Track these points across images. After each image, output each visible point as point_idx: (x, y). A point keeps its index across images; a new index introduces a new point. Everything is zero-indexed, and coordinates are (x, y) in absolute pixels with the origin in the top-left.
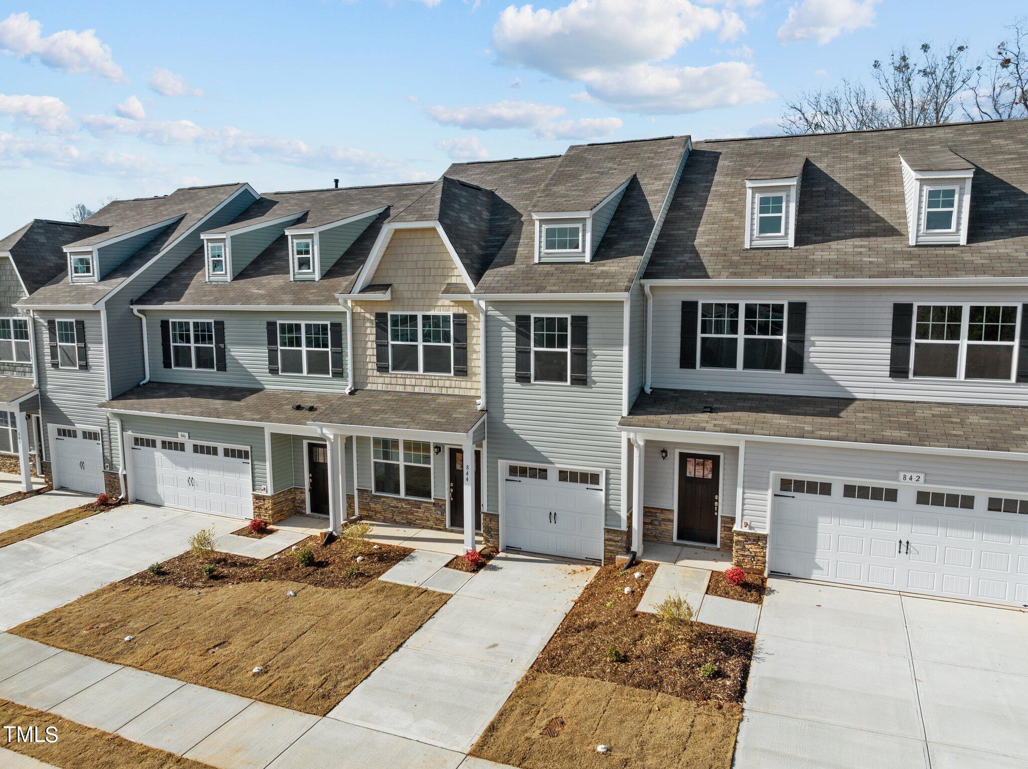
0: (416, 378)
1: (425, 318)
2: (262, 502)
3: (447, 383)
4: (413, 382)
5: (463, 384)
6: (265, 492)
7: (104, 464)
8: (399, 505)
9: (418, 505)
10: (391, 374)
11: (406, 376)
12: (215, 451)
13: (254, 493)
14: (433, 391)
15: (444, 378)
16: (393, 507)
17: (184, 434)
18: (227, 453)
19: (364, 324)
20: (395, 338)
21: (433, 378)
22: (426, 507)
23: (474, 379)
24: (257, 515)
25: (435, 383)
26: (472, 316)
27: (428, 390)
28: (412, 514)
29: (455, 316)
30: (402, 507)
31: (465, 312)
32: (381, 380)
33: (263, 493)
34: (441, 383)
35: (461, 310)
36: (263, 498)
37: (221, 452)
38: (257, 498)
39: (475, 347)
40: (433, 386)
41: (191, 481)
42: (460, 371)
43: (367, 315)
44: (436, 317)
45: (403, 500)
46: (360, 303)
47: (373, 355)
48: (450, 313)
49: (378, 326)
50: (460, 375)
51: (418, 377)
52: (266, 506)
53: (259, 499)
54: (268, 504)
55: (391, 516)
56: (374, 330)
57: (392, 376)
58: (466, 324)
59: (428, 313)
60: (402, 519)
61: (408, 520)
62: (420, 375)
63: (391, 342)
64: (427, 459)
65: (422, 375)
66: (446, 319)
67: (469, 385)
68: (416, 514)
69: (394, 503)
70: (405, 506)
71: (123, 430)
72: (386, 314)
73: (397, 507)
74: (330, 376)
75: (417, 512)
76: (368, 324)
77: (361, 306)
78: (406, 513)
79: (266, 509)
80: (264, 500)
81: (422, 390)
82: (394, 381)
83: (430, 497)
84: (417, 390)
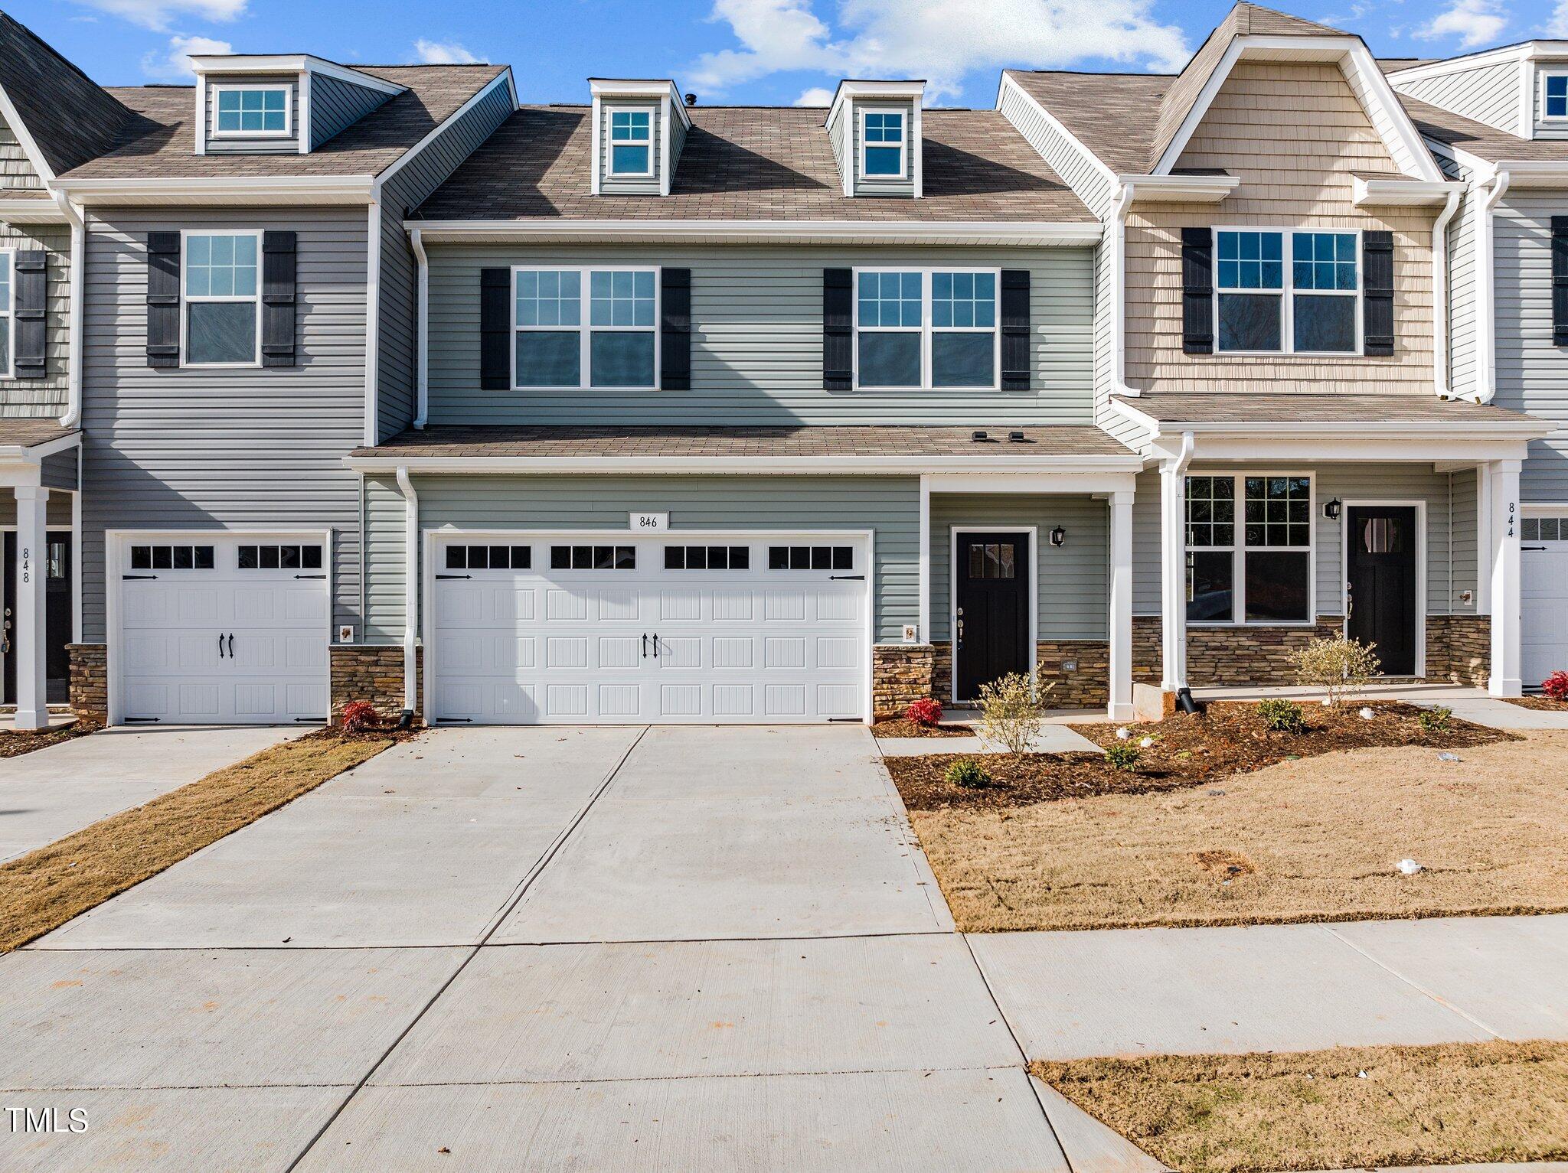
0: (1275, 365)
1: (1301, 241)
2: (901, 667)
3: (1348, 373)
4: (1269, 371)
5: (1383, 373)
6: (913, 640)
7: (334, 626)
8: (1233, 642)
9: (1277, 637)
10: (1217, 357)
11: (1253, 361)
12: (740, 558)
13: (877, 645)
14: (1315, 388)
15: (1340, 362)
16: (1215, 649)
17: (652, 516)
18: (778, 558)
19: (1152, 251)
20: (1226, 280)
21: (1315, 361)
22: (1299, 639)
23: (1406, 360)
24: (883, 703)
25: (1322, 372)
26: (1400, 235)
27: (1304, 388)
28: (1264, 659)
29: (1367, 234)
30: (1239, 647)
31: (1388, 228)
32: (1191, 372)
33: (907, 642)
34: (1338, 372)
35: (1377, 225)
36: (908, 655)
37: (759, 558)
38: (887, 656)
39: (1407, 296)
40: (1315, 380)
41: (651, 644)
42: (1379, 345)
43: (1163, 235)
44: (1324, 240)
45: (1245, 630)
46: (1143, 209)
47: (1173, 319)
48: (1356, 229)
49: (1187, 254)
50: (1377, 355)
51: (1280, 361)
52: (912, 676)
53: (894, 660)
54: (922, 669)
55: (1213, 670)
56: (1177, 266)
57: (1219, 361)
58: (1391, 251)
59: (1304, 228)
60: (1238, 673)
61: (1253, 674)
62: (1284, 357)
63: (1217, 290)
64: (1301, 536)
65: (1290, 357)
66: (1347, 241)
67: (1394, 373)
68: (1274, 657)
69: (1221, 638)
70: (1248, 643)
71: (421, 524)
72: (1209, 231)
73: (1226, 648)
74: (998, 385)
75: (1275, 653)
76: (1159, 252)
77: (1142, 214)
78: (1250, 658)
79: (915, 681)
80: (909, 660)
81: (1290, 387)
82: (1221, 372)
83: (1303, 615)
84: (1278, 388)
